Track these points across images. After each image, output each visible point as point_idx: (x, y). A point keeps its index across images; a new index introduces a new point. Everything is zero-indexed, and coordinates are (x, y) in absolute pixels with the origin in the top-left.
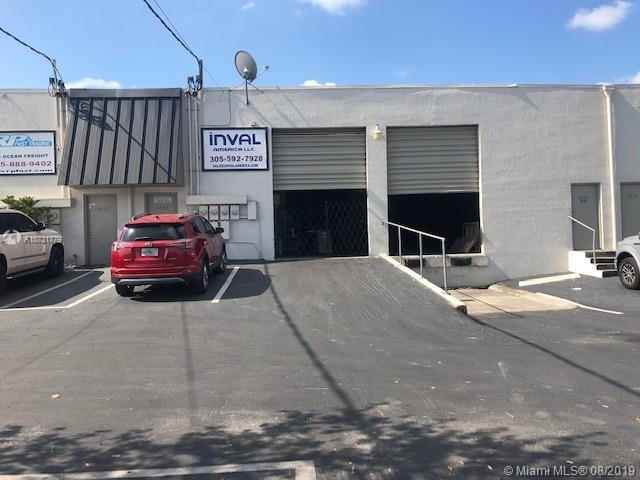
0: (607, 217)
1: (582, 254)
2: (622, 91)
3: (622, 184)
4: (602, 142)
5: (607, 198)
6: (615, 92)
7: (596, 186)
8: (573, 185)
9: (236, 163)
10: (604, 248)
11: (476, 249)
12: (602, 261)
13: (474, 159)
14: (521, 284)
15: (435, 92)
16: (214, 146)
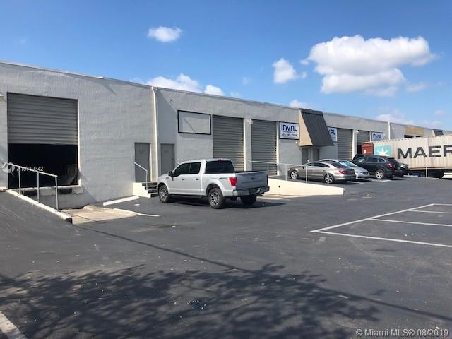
0: (154, 163)
1: (140, 184)
3: (161, 144)
4: (151, 120)
5: (154, 152)
6: (158, 91)
7: (148, 145)
8: (136, 144)
10: (152, 181)
11: (75, 182)
12: (150, 188)
14: (105, 204)
15: (47, 73)
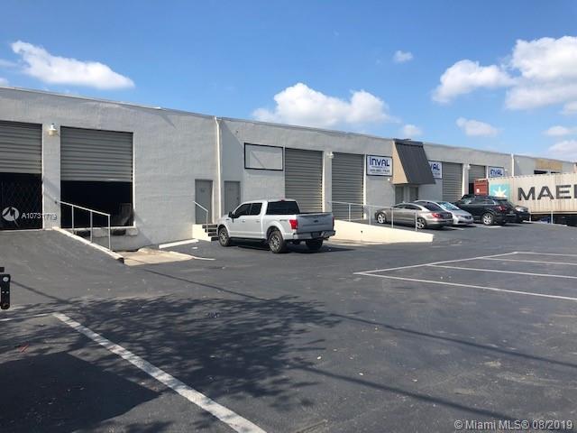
0: (216, 203)
1: (201, 226)
2: (227, 122)
3: (225, 182)
5: (216, 191)
6: (222, 122)
7: (210, 182)
8: (197, 181)
10: (214, 223)
11: (129, 223)
12: (211, 231)
13: (130, 157)
14: (161, 247)
15: (101, 104)
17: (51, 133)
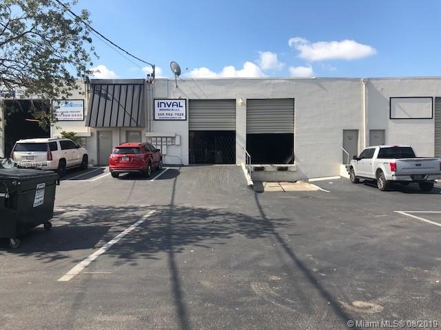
0: (361, 147)
2: (372, 82)
3: (371, 131)
4: (360, 108)
5: (362, 138)
6: (368, 82)
7: (357, 131)
8: (344, 130)
9: (170, 116)
11: (292, 162)
14: (310, 180)
16: (160, 108)
17: (240, 104)
